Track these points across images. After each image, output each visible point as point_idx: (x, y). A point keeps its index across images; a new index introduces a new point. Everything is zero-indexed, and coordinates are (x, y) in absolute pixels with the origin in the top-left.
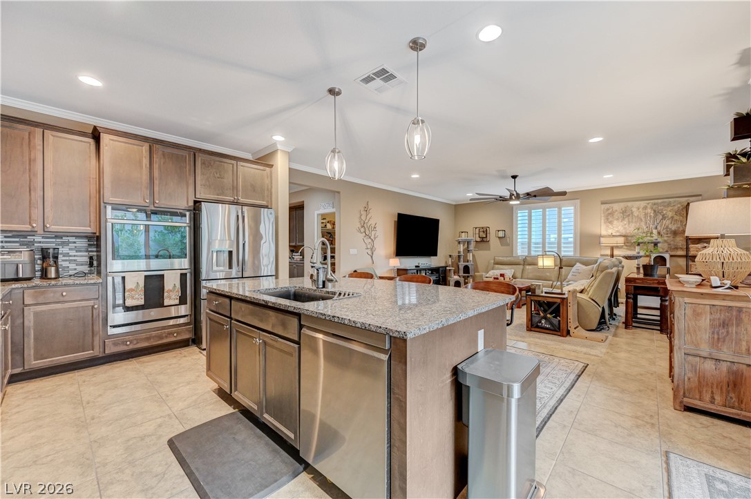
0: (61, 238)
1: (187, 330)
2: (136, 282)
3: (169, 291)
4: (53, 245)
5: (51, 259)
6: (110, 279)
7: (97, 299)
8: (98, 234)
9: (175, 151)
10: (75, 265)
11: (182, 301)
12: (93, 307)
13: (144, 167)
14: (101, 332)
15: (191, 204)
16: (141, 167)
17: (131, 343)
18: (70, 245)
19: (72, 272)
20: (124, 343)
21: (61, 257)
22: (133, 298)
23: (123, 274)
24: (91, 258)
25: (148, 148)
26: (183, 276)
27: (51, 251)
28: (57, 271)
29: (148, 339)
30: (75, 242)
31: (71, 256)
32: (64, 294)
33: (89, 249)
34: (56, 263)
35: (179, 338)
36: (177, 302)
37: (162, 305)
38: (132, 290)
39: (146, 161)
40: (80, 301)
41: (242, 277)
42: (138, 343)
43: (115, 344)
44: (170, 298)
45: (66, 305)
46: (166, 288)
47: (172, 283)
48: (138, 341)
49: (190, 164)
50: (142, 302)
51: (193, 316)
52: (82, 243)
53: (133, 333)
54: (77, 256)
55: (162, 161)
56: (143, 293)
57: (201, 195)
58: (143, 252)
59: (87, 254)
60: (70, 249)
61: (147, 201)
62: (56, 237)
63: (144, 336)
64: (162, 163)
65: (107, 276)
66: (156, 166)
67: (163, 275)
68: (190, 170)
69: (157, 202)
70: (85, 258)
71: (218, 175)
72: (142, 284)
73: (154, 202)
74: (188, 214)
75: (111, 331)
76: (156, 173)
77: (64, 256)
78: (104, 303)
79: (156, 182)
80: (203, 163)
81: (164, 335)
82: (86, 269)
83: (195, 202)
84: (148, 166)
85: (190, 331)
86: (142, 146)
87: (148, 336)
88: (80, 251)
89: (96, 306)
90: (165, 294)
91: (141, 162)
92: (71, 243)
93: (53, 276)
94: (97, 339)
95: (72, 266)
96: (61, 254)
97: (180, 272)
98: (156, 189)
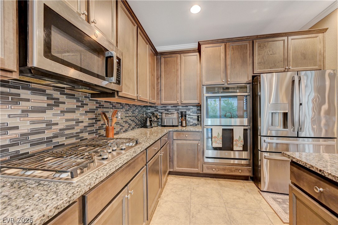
0: (188, 107)
1: (248, 169)
2: (218, 132)
3: (237, 140)
4: (185, 110)
5: (184, 117)
6: (205, 129)
7: (200, 140)
8: (200, 104)
9: (240, 43)
10: (192, 120)
11: (245, 148)
12: (198, 144)
13: (222, 59)
14: (201, 159)
15: (250, 78)
16: (220, 60)
17: (215, 170)
18: (191, 110)
19: (191, 124)
20: (212, 168)
21: (187, 116)
22: (216, 142)
23: (211, 127)
24: (198, 117)
25: (224, 46)
26: (245, 130)
27: (184, 113)
28: (186, 123)
29: (224, 170)
30: (192, 109)
31: (191, 115)
32: (187, 136)
33: (198, 112)
34: (185, 119)
35: (243, 174)
36: (241, 149)
37: (232, 149)
38: (215, 137)
39: (223, 55)
40: (193, 140)
41: (298, 137)
42: (219, 171)
43: (208, 168)
44: (237, 145)
45: (188, 142)
46: (235, 139)
47: (238, 135)
48: (219, 169)
49: (250, 50)
50: (221, 146)
51: (252, 161)
52: (195, 109)
53: (216, 164)
54: (193, 115)
55: (232, 52)
56: (221, 140)
57: (257, 71)
58: (218, 114)
59: (196, 114)
60: (191, 112)
61: (224, 81)
62: (186, 106)
63: (221, 167)
64: (232, 54)
65: (204, 127)
66: (228, 57)
67: (233, 129)
68: (249, 54)
69: (229, 80)
70: (196, 116)
71: (271, 53)
72: (221, 134)
73: (227, 81)
74: (248, 86)
75: (206, 160)
76: (229, 62)
77: (189, 116)
78: (203, 143)
79: (229, 67)
80: (259, 46)
81: (233, 170)
82: (196, 122)
83: (253, 77)
84: (224, 58)
85: (250, 172)
86: (221, 46)
87: (224, 168)
88: (194, 113)
89: (199, 144)
90: (234, 142)
91: (220, 56)
92: (191, 109)
93: (184, 126)
94: (199, 163)
95: (191, 120)
96: (188, 114)
97: (243, 128)
98: (229, 72)
